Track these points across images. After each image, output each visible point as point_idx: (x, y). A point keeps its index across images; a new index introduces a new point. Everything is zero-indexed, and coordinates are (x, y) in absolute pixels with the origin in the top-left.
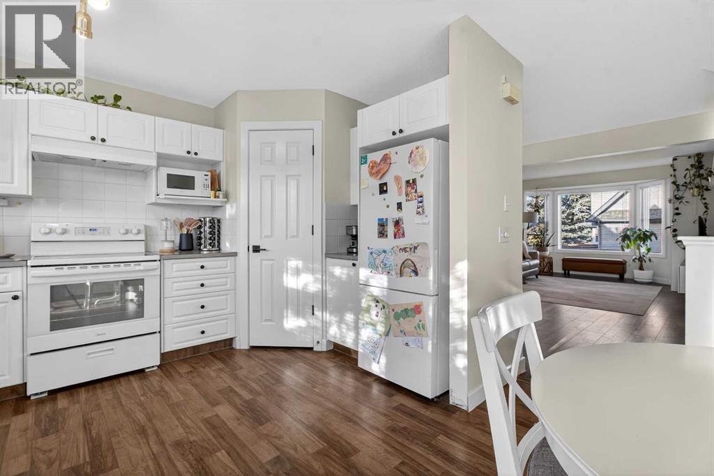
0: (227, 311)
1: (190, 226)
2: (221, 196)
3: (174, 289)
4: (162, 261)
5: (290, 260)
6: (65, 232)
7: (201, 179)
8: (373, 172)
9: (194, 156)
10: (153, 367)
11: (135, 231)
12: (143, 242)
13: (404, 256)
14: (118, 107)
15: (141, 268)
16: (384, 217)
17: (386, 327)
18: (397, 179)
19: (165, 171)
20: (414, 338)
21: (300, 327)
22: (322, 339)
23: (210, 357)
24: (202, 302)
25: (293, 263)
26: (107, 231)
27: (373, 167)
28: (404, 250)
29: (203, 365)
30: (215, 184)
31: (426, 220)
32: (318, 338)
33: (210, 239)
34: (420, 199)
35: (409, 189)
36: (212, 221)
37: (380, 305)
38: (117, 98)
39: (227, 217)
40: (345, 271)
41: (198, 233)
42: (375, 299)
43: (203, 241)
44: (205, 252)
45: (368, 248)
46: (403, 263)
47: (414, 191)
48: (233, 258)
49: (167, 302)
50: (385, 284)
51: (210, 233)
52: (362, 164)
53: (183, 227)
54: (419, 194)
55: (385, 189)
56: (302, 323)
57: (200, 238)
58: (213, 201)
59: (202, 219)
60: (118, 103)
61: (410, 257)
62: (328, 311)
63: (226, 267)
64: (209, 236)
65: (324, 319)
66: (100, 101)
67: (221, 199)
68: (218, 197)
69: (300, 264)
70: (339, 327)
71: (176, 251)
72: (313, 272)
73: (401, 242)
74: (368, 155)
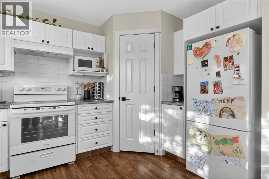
0: (109, 131)
1: (89, 86)
2: (105, 71)
3: (83, 120)
4: (76, 105)
5: (142, 105)
6: (30, 90)
7: (95, 61)
8: (197, 54)
9: (91, 50)
10: (72, 162)
11: (63, 89)
12: (67, 95)
13: (223, 105)
14: (55, 25)
15: (66, 109)
16: (206, 81)
17: (209, 149)
18: (217, 57)
19: (77, 58)
20: (233, 158)
21: (148, 142)
22: (160, 149)
23: (100, 156)
24: (96, 127)
25: (144, 107)
26: (50, 89)
27: (196, 51)
28: (223, 101)
29: (97, 162)
30: (102, 65)
31: (243, 82)
32: (157, 148)
33: (99, 93)
34: (236, 69)
35: (227, 63)
36: (100, 84)
37: (203, 134)
38: (55, 21)
39: (108, 81)
40: (175, 112)
41: (93, 90)
42: (199, 130)
43: (95, 95)
44: (96, 100)
45: (193, 99)
46: (222, 109)
47: (231, 63)
48: (111, 103)
49: (79, 127)
50: (208, 122)
51: (99, 90)
52: (188, 50)
53: (86, 87)
54: (236, 66)
55: (206, 64)
56: (148, 139)
57: (94, 93)
58: (101, 74)
59: (95, 83)
60: (55, 23)
61: (227, 106)
62: (163, 134)
63: (108, 108)
64: (98, 92)
65: (161, 138)
66: (46, 22)
67: (105, 72)
68: (103, 71)
69: (148, 107)
70: (172, 144)
71: (82, 99)
72: (155, 111)
73: (220, 96)
74: (193, 44)
